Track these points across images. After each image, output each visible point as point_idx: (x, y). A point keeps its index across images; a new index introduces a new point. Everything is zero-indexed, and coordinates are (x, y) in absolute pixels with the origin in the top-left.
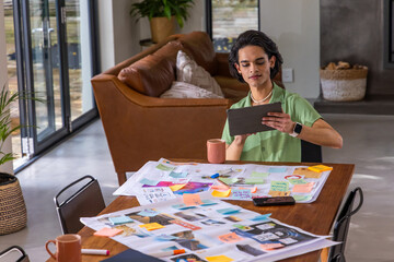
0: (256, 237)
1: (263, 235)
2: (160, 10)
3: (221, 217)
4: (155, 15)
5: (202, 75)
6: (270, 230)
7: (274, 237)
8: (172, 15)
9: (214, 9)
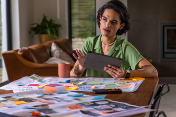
0: (95, 107)
1: (100, 106)
2: (45, 31)
3: (70, 99)
4: (42, 34)
5: (65, 56)
6: (106, 104)
7: (108, 107)
8: (51, 33)
9: (73, 29)
